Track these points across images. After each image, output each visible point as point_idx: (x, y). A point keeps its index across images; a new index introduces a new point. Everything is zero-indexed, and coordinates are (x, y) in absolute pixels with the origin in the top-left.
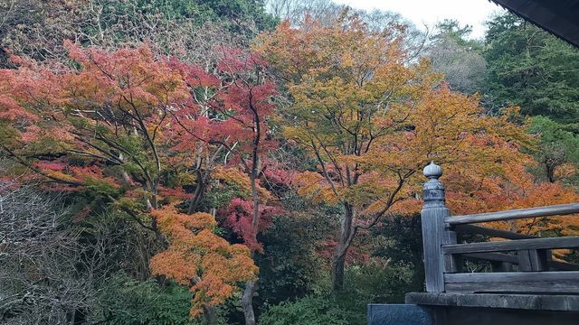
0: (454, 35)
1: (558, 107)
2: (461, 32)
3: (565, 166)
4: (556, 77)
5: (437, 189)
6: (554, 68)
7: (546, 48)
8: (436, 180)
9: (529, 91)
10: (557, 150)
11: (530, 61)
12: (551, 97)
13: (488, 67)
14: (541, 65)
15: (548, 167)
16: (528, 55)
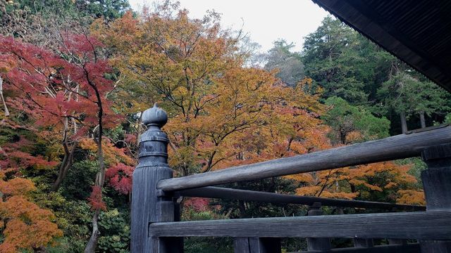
0: (284, 49)
1: (350, 94)
2: (288, 47)
3: (352, 133)
4: (349, 74)
5: (154, 140)
6: (347, 68)
7: (343, 55)
8: (156, 129)
9: (332, 84)
10: (348, 122)
11: (331, 63)
12: (346, 88)
13: (305, 69)
14: (339, 66)
15: (342, 134)
16: (331, 59)
